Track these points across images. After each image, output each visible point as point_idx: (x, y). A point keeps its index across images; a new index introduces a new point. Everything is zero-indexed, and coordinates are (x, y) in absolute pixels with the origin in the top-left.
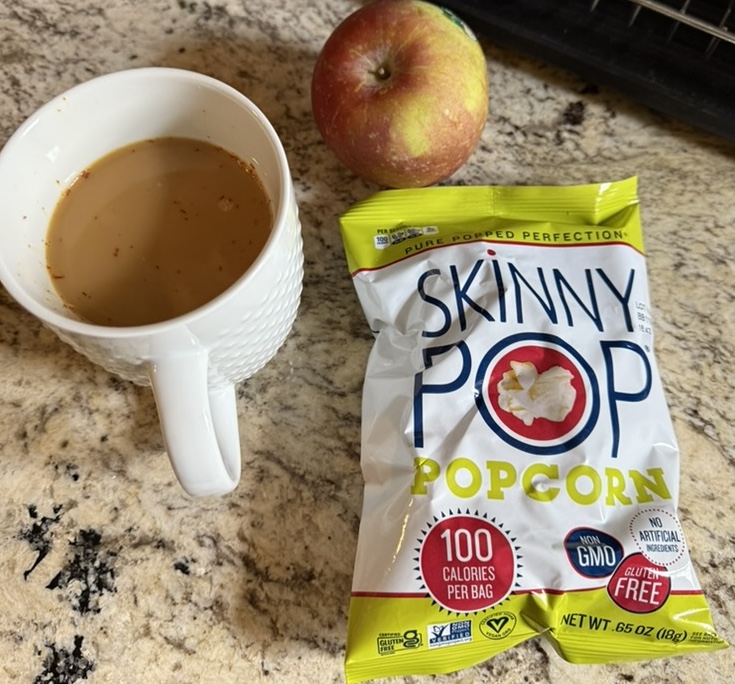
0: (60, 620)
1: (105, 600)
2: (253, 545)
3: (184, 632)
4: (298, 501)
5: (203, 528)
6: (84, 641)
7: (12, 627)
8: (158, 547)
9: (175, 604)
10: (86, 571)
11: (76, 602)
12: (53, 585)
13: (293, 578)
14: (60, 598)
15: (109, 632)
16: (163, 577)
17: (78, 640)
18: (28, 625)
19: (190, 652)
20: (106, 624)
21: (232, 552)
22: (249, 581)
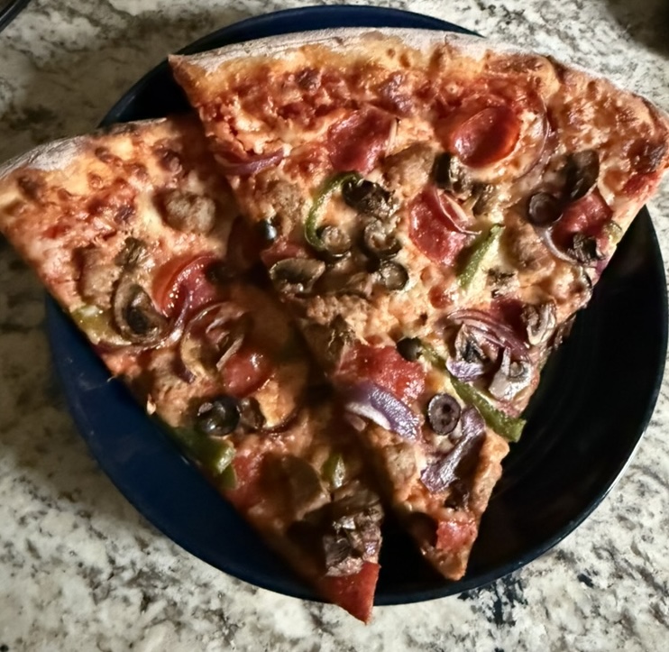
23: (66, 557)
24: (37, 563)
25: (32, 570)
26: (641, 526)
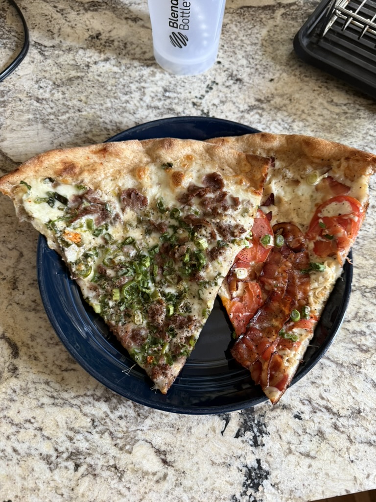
0: (246, 453)
1: (265, 439)
2: (328, 401)
3: (308, 448)
4: (343, 376)
5: (302, 396)
6: (261, 461)
7: (224, 460)
8: (283, 409)
9: (300, 436)
10: (252, 426)
11: (251, 442)
12: (237, 436)
13: (352, 414)
14: (243, 441)
15: (272, 454)
16: (290, 423)
17: (258, 461)
18: (231, 457)
19: (314, 458)
20: (269, 451)
21: (319, 405)
22: (332, 418)
23: (33, 452)
24: (19, 457)
25: (17, 461)
26: (323, 385)
